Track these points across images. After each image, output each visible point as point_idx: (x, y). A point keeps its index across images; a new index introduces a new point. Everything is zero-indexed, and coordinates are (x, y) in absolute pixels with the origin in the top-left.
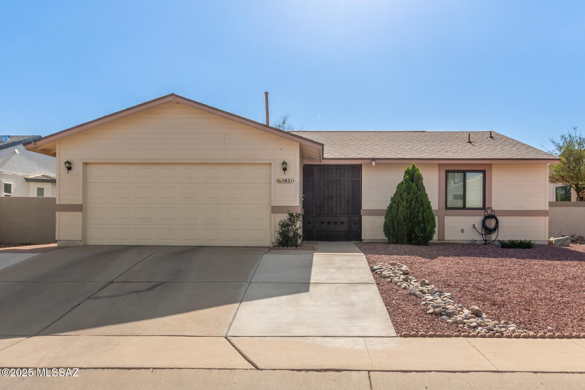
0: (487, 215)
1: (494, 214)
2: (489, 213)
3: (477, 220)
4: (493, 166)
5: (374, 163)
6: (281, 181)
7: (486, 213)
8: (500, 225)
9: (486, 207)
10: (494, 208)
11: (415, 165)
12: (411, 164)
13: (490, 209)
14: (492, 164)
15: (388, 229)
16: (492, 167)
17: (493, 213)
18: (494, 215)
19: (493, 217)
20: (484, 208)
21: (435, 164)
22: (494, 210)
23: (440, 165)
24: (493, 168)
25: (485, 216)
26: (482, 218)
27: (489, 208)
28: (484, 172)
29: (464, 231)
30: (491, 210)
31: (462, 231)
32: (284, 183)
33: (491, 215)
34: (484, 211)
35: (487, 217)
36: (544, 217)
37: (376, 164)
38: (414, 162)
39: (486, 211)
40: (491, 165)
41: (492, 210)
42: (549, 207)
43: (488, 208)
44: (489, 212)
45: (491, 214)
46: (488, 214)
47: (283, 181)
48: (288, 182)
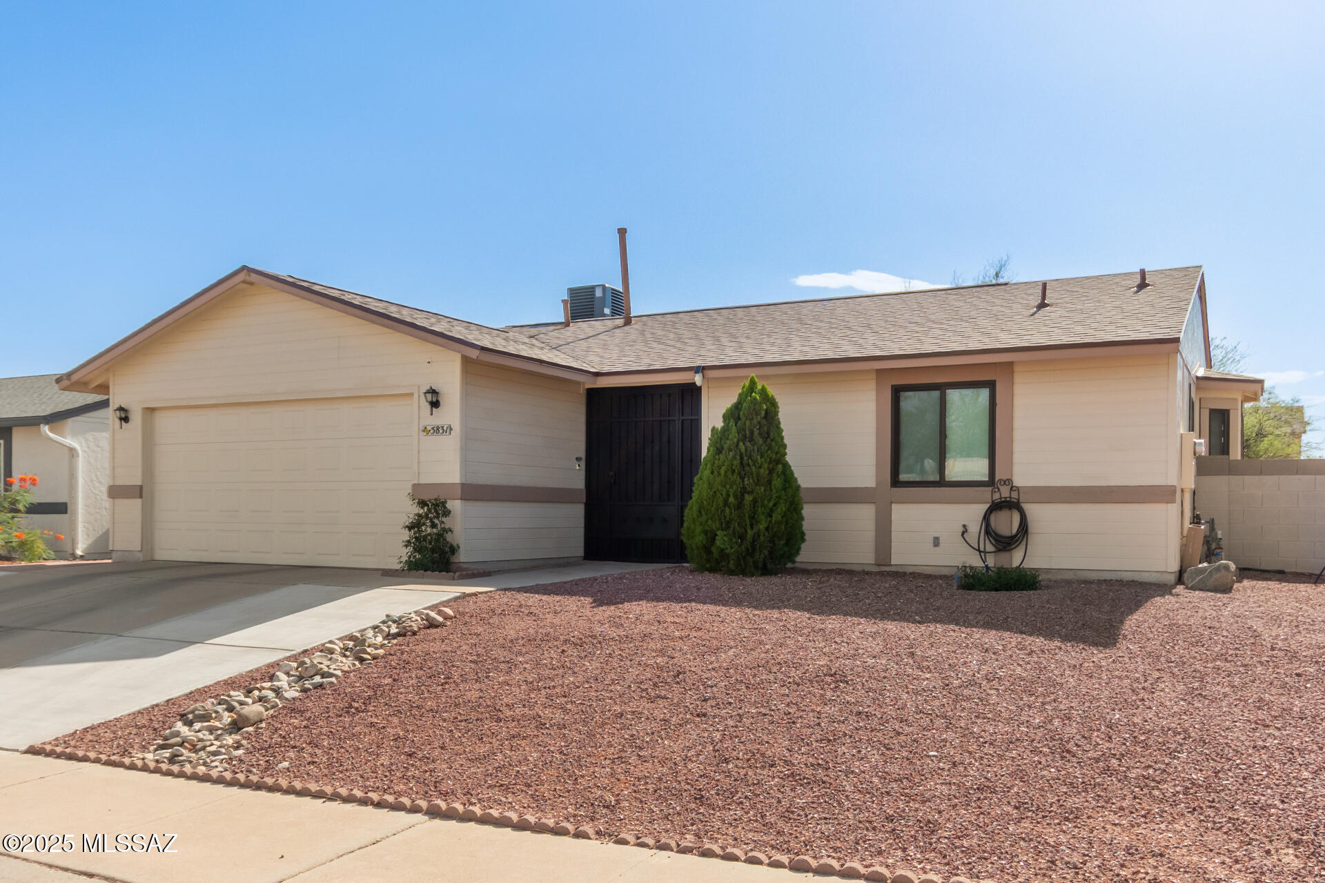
0: (999, 500)
1: (1017, 497)
2: (1003, 496)
3: (972, 513)
4: (1016, 368)
5: (698, 378)
6: (429, 430)
7: (996, 496)
8: (1033, 526)
9: (997, 480)
10: (1018, 482)
11: (755, 378)
12: (746, 377)
13: (1007, 483)
14: (1013, 362)
16: (1013, 372)
17: (1015, 495)
18: (1018, 500)
19: (1012, 505)
20: (991, 482)
21: (868, 371)
22: (1017, 487)
23: (879, 372)
24: (1016, 374)
25: (991, 502)
26: (982, 508)
27: (1005, 482)
28: (991, 385)
29: (941, 540)
30: (1010, 487)
31: (936, 542)
32: (435, 433)
33: (1008, 499)
34: (990, 489)
35: (996, 507)
38: (753, 373)
39: (997, 490)
40: (1010, 365)
41: (1012, 487)
43: (1000, 480)
44: (1005, 492)
45: (1010, 498)
46: (1001, 498)
47: (432, 431)
48: (441, 431)
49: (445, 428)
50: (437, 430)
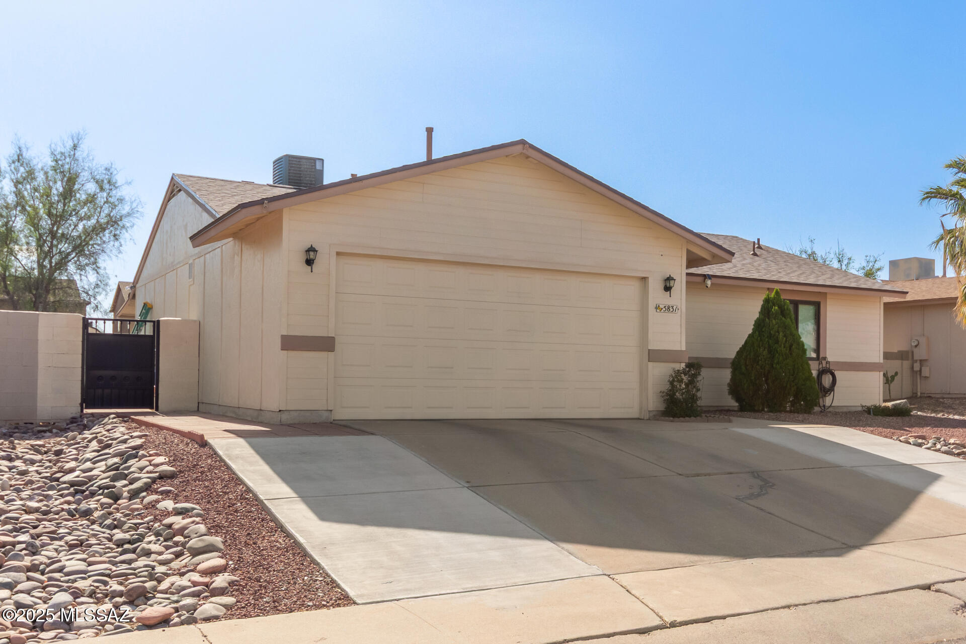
2: (824, 367)
4: (828, 296)
5: (709, 282)
6: (662, 309)
7: (821, 366)
8: (838, 383)
9: (821, 356)
10: (830, 359)
11: (779, 290)
13: (826, 359)
14: (826, 293)
15: (735, 389)
16: (826, 298)
17: (829, 366)
18: (831, 369)
19: (829, 371)
20: (817, 358)
21: (762, 288)
22: (830, 362)
24: (828, 300)
25: (819, 370)
28: (817, 304)
30: (826, 361)
32: (666, 311)
34: (817, 362)
35: (822, 373)
36: (878, 372)
37: (712, 284)
39: (821, 363)
41: (828, 362)
42: (884, 359)
43: (822, 358)
44: (824, 364)
45: (827, 367)
47: (664, 309)
48: (672, 310)
49: (675, 308)
50: (668, 309)
